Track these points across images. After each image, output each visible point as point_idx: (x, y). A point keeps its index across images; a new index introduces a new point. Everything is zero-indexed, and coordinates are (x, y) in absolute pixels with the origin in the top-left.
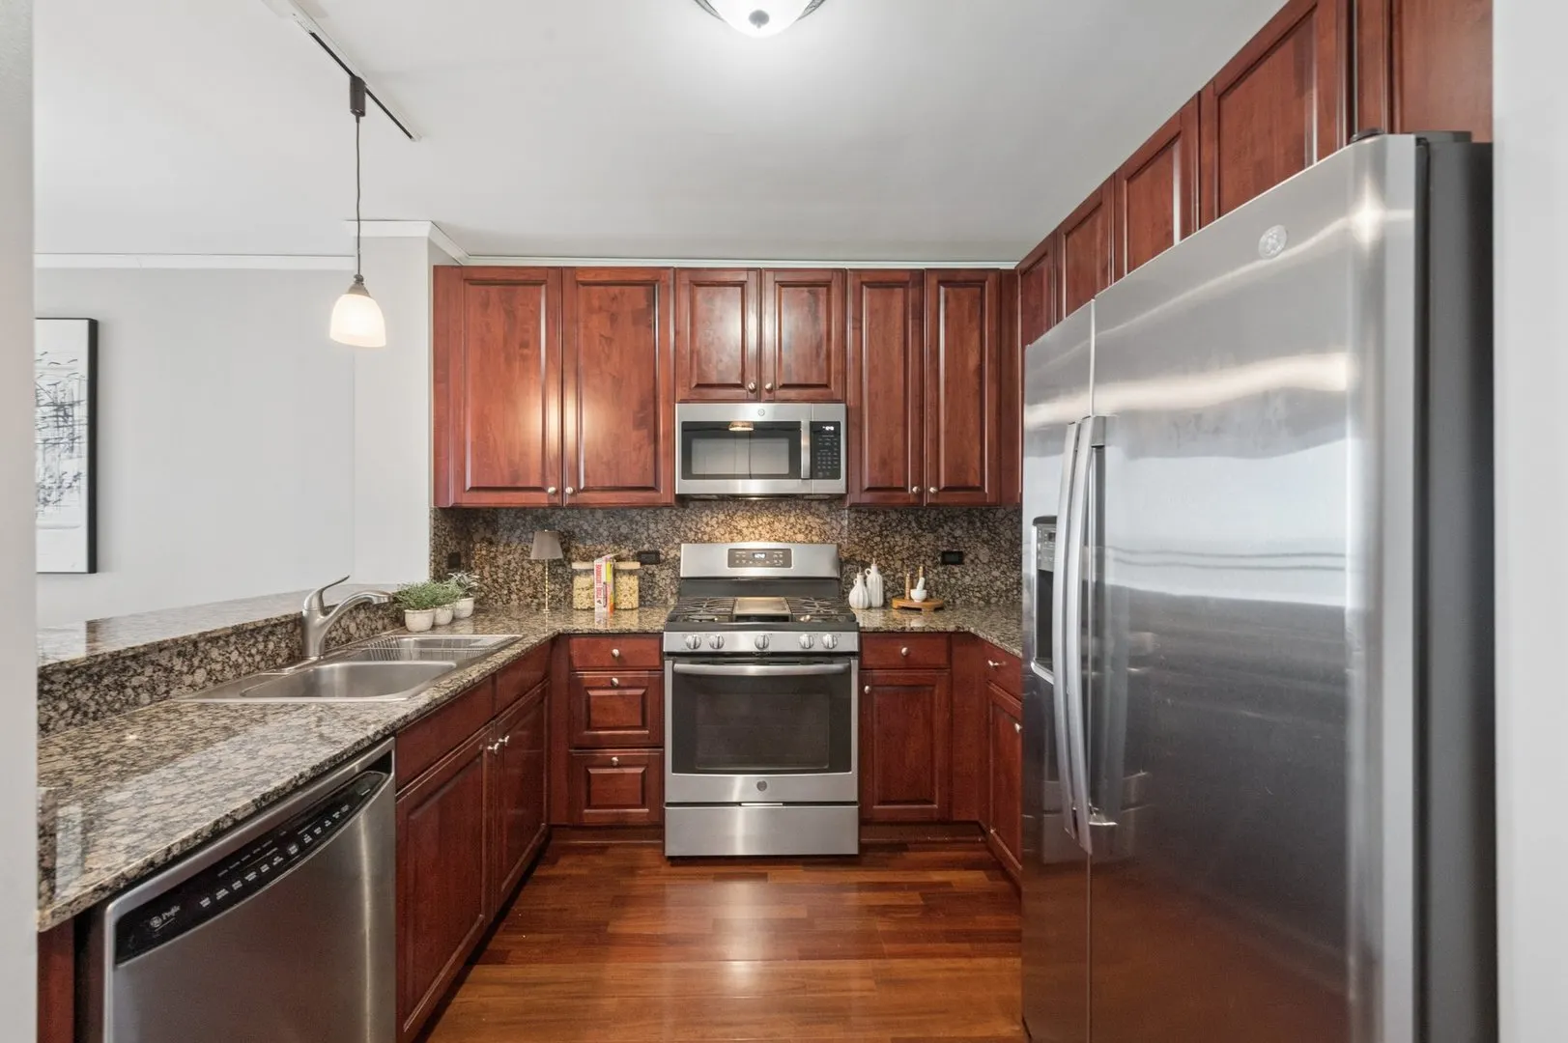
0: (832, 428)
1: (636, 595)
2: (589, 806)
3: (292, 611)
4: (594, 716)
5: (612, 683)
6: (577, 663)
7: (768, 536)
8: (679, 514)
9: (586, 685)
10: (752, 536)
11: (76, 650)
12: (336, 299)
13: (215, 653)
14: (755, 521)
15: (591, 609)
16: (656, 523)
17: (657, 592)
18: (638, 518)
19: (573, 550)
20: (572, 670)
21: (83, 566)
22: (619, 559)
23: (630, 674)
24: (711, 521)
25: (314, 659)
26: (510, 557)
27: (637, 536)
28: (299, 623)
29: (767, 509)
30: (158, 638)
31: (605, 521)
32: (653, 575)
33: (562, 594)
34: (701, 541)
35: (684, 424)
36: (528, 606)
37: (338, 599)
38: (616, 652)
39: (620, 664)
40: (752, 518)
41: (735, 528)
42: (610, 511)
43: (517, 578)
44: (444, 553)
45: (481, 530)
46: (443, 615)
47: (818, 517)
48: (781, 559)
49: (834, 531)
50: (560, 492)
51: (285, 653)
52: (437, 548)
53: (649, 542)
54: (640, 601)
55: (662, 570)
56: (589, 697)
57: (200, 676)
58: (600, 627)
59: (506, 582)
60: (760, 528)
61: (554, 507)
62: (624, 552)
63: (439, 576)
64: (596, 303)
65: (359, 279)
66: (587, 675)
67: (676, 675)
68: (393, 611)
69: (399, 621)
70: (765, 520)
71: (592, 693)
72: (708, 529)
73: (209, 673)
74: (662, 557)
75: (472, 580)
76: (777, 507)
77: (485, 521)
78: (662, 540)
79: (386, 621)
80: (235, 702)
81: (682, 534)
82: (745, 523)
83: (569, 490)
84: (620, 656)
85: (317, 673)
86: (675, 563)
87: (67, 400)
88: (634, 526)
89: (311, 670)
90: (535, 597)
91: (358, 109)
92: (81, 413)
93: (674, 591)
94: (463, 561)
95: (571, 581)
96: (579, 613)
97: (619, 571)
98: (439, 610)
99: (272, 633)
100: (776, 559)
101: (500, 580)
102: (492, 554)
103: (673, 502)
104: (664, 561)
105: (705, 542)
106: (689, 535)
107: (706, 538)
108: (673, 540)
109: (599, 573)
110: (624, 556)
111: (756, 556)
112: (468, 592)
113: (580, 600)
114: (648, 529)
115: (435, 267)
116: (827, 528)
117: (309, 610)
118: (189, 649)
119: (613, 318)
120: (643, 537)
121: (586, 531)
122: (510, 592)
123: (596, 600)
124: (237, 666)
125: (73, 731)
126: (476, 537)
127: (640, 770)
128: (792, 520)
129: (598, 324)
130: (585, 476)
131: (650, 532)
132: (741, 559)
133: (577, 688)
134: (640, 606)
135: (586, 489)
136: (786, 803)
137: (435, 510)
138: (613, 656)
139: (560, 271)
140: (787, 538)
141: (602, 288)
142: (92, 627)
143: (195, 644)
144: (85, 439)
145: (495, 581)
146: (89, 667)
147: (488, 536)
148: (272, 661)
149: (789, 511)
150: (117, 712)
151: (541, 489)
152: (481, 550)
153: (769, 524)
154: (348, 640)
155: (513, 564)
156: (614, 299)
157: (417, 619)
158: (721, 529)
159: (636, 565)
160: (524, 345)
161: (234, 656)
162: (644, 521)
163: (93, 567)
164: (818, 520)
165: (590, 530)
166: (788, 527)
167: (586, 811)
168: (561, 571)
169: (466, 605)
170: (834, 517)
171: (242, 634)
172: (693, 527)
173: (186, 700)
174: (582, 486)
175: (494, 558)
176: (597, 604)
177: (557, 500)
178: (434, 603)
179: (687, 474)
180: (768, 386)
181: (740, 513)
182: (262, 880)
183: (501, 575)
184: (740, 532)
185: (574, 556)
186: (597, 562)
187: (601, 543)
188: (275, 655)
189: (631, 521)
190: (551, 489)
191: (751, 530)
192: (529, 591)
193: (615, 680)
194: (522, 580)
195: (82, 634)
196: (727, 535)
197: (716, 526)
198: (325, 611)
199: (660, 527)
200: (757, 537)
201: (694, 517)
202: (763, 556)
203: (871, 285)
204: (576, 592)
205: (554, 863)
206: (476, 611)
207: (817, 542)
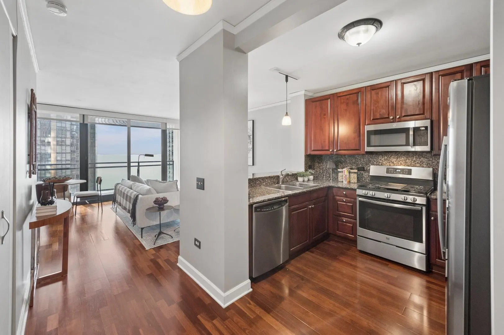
0: (424, 128)
1: (356, 179)
2: (338, 231)
3: (277, 174)
4: (339, 208)
5: (343, 200)
6: (335, 194)
7: (404, 164)
8: (371, 156)
9: (337, 200)
10: (398, 164)
11: (251, 177)
12: (282, 119)
13: (266, 180)
14: (399, 159)
15: (343, 182)
16: (363, 159)
17: (364, 179)
18: (358, 157)
19: (339, 166)
20: (334, 196)
21: (252, 165)
22: (352, 169)
23: (349, 199)
24: (382, 159)
25: (280, 184)
26: (323, 167)
27: (358, 163)
28: (278, 177)
29: (403, 155)
30: (260, 177)
31: (348, 158)
32: (362, 174)
33: (336, 177)
34: (379, 165)
35: (367, 131)
36: (328, 179)
37: (284, 173)
38: (344, 193)
39: (346, 196)
40: (398, 158)
41: (391, 161)
42: (350, 156)
43: (325, 172)
44: (308, 165)
45: (317, 159)
46: (306, 179)
47: (426, 158)
48: (407, 172)
49: (434, 164)
50: (333, 151)
51: (276, 182)
52: (306, 164)
53: (361, 164)
54: (357, 181)
55: (365, 173)
56: (338, 203)
57: (265, 183)
58: (344, 186)
59: (322, 173)
60: (401, 161)
61: (332, 154)
62: (354, 167)
63: (306, 170)
64: (342, 101)
65: (287, 113)
66: (338, 198)
67: (360, 201)
68: (295, 176)
69: (297, 179)
70: (403, 159)
71: (339, 202)
72: (381, 161)
73: (266, 183)
74: (365, 169)
75: (313, 172)
76: (408, 155)
77: (318, 158)
78: (365, 164)
79: (294, 179)
80: (268, 188)
81: (372, 162)
82: (395, 160)
83: (335, 150)
84: (345, 194)
85: (281, 186)
86: (368, 171)
87: (250, 135)
88: (356, 160)
89: (280, 185)
90: (330, 177)
91: (287, 81)
92: (252, 137)
93: (369, 179)
94: (312, 167)
95: (338, 173)
96: (340, 182)
97: (351, 172)
98: (305, 178)
99: (274, 178)
100: (405, 172)
101: (321, 172)
102: (319, 166)
103: (365, 153)
104: (366, 170)
105: (380, 165)
106: (374, 163)
107: (380, 164)
108: (369, 164)
109: (344, 172)
110: (353, 168)
111: (397, 171)
112: (312, 174)
113: (340, 179)
114: (361, 161)
115: (306, 100)
116: (430, 162)
117: (280, 175)
118: (263, 179)
119: (347, 104)
120: (359, 163)
121: (343, 161)
122: (323, 176)
123: (344, 179)
124: (269, 183)
125: (251, 188)
126: (316, 162)
127: (351, 225)
128: (414, 159)
129: (343, 107)
130: (340, 147)
131: (362, 162)
132: (391, 171)
133: (335, 201)
134: (357, 182)
135: (340, 150)
136: (397, 246)
137: (305, 155)
138: (344, 194)
139: (333, 94)
140: (412, 165)
141: (344, 97)
142: (253, 174)
143: (264, 178)
144: (252, 142)
145: (320, 172)
146: (252, 180)
147: (318, 161)
148: (274, 183)
149: (413, 156)
150: (255, 187)
151: (329, 150)
152: (317, 165)
153: (404, 160)
154: (287, 182)
155: (324, 169)
156: (348, 99)
157: (300, 179)
158: (386, 162)
159: (356, 171)
160: (325, 115)
161: (269, 181)
162: (360, 158)
163: (253, 165)
164: (426, 159)
165: (344, 161)
166: (413, 162)
167: (337, 232)
168: (335, 171)
169: (311, 177)
170: (434, 158)
171: (270, 177)
172: (376, 161)
173: (263, 187)
174: (339, 149)
175: (320, 167)
176: (344, 181)
177: (332, 153)
178: (303, 176)
179: (369, 145)
180: (398, 117)
181: (393, 157)
182: (269, 211)
183: (321, 171)
184: (393, 163)
185: (339, 167)
186: (344, 169)
187: (347, 164)
188: (275, 182)
189: (356, 158)
190: (331, 150)
191: (397, 162)
192: (328, 175)
193: (344, 200)
194: (326, 172)
195: (252, 175)
196: (388, 164)
197: (384, 160)
198: (282, 175)
199: (365, 160)
200: (400, 164)
201: (376, 158)
202: (400, 170)
203: (443, 76)
204: (339, 177)
205: (329, 241)
206: (314, 179)
207: (426, 167)
